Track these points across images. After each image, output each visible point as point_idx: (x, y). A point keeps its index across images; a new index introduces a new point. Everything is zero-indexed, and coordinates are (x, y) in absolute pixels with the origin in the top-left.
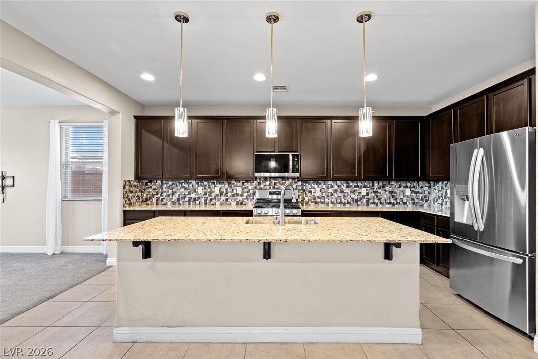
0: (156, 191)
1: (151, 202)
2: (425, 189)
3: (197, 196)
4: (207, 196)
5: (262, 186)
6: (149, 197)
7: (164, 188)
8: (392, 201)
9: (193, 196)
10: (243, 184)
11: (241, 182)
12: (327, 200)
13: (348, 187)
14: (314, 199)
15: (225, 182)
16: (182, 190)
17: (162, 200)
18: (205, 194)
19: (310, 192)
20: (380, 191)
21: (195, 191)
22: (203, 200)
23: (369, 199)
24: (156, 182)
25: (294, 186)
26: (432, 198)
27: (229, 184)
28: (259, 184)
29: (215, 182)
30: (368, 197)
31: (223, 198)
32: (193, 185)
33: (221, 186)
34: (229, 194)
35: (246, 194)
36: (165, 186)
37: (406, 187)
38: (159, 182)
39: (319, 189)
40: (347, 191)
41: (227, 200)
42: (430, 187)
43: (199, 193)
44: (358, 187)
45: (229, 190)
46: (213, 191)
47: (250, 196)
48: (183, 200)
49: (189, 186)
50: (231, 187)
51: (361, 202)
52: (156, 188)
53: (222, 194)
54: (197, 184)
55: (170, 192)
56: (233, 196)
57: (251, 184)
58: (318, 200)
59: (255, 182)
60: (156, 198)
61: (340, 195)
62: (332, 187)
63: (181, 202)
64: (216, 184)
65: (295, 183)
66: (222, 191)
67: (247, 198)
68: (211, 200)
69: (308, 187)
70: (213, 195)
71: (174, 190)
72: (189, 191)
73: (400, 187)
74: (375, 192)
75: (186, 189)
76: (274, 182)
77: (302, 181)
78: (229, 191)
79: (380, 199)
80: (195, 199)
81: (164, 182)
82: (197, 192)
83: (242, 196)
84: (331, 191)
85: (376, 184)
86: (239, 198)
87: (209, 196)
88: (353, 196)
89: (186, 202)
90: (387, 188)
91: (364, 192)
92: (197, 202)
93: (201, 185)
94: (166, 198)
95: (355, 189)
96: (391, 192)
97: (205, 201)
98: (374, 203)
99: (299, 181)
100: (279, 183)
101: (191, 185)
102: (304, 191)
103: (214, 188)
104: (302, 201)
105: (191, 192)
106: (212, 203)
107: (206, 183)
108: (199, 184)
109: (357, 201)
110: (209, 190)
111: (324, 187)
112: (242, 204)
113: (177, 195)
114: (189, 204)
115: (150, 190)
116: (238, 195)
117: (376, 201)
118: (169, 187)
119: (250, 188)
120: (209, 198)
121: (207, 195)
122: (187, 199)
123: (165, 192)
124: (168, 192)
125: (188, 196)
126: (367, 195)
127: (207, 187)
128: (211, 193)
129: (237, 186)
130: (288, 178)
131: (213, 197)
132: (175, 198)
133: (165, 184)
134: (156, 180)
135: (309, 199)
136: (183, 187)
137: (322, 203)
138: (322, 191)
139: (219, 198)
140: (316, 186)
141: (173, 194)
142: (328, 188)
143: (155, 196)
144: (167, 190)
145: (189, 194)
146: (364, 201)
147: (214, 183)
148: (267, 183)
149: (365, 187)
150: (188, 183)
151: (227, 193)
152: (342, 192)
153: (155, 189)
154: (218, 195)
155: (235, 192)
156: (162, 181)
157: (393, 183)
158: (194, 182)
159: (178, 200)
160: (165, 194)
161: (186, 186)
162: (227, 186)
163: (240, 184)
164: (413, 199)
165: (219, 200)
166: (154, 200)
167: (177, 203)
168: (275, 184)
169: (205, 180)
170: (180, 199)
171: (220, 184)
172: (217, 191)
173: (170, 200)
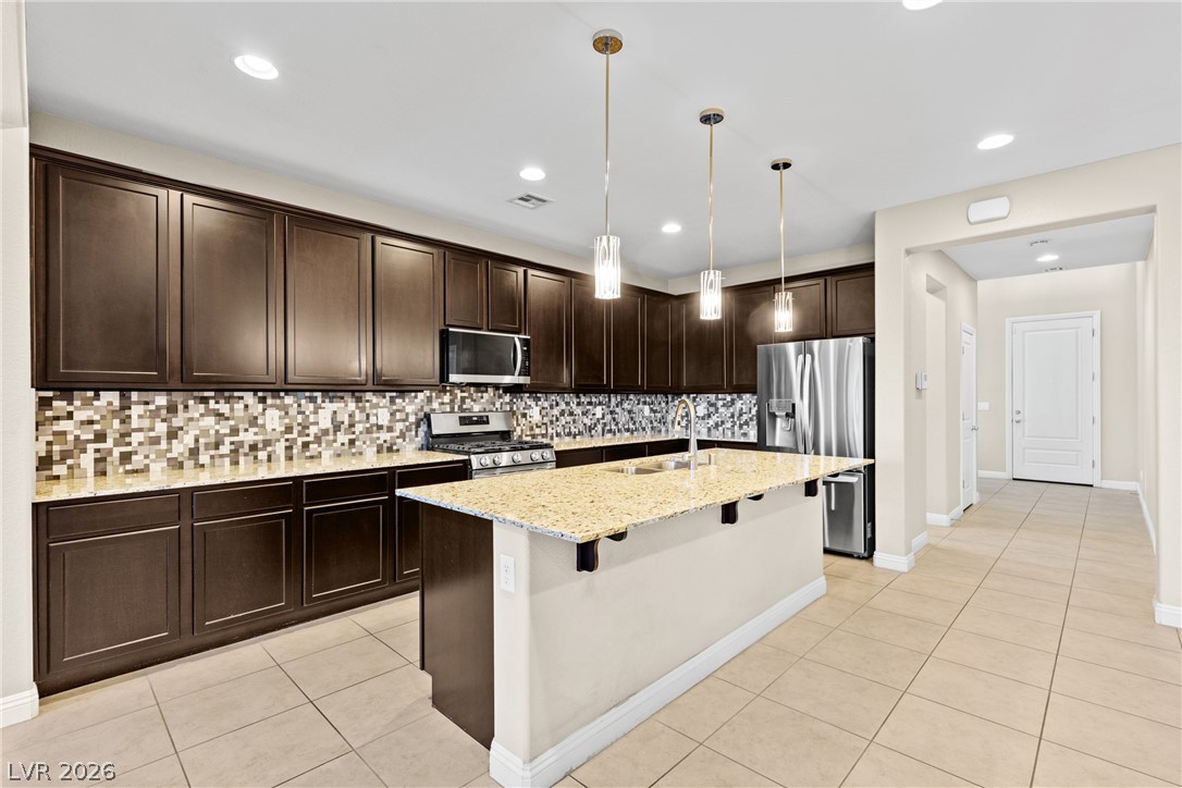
0: (97, 427)
2: (663, 405)
3: (260, 438)
4: (295, 435)
5: (435, 405)
7: (134, 417)
8: (631, 426)
9: (248, 437)
10: (392, 400)
11: (388, 395)
12: (550, 430)
13: (578, 404)
14: (532, 429)
15: (348, 397)
16: (210, 421)
17: (126, 458)
18: (289, 429)
19: (524, 415)
20: (618, 410)
21: (253, 421)
22: (280, 448)
23: (605, 424)
24: (97, 397)
25: (498, 405)
26: (670, 418)
27: (359, 400)
28: (429, 400)
29: (318, 394)
30: (603, 421)
31: (343, 438)
32: (246, 406)
33: (336, 406)
34: (359, 428)
35: (399, 426)
36: (136, 410)
37: (645, 403)
38: (111, 398)
39: (538, 409)
40: (578, 411)
41: (352, 442)
42: (667, 403)
43: (269, 428)
44: (590, 403)
45: (358, 416)
46: (312, 418)
48: (213, 452)
49: (232, 410)
50: (363, 410)
51: (596, 432)
52: (97, 417)
53: (337, 428)
54: (263, 400)
55: (161, 428)
56: (369, 431)
57: (411, 402)
58: (537, 431)
59: (420, 395)
60: (97, 451)
61: (569, 419)
62: (557, 404)
63: (204, 458)
64: (319, 401)
65: (500, 397)
66: (339, 419)
67: (402, 435)
68: (306, 445)
69: (519, 405)
70: (313, 430)
71: (177, 422)
72: (232, 423)
73: (638, 404)
74: (612, 412)
75: (219, 415)
76: (459, 395)
77: (510, 393)
78: (357, 419)
79: (617, 424)
80: (254, 447)
81: (135, 396)
82: (263, 426)
83: (390, 429)
84: (556, 412)
85: (613, 399)
86: (384, 436)
87: (301, 434)
88: (585, 420)
89: (222, 456)
90: (626, 406)
91: (599, 411)
92: (262, 455)
93: (271, 406)
94: (145, 449)
95: (588, 407)
96: (630, 412)
97: (289, 448)
98: (610, 431)
99: (505, 392)
100: (470, 396)
101: (239, 406)
102: (514, 413)
103: (316, 412)
105: (241, 427)
106: (308, 454)
107: (289, 400)
108: (269, 401)
109: (590, 429)
110: (300, 419)
111: (546, 404)
112: (390, 450)
113: (189, 440)
114: (235, 463)
115: (63, 425)
116: (380, 428)
117: (613, 427)
118: (155, 414)
119: (409, 409)
120: (300, 441)
121: (295, 431)
122: (225, 449)
123: (140, 430)
124: (152, 429)
125: (227, 440)
126: (603, 418)
127: (293, 411)
128: (305, 426)
129: (377, 406)
130: (486, 385)
131: (311, 439)
132: (179, 448)
133: (138, 403)
134: (97, 391)
135: (522, 431)
136: (208, 412)
137: (543, 436)
138: (544, 413)
139: (331, 437)
140: (533, 404)
141: (172, 434)
142: (551, 407)
143: (91, 447)
144: (146, 423)
145: (234, 431)
146: (599, 427)
147: (313, 400)
148: (447, 398)
149: (600, 404)
150: (228, 400)
151: (352, 425)
152: (571, 414)
153: (91, 422)
154: (325, 432)
155: (373, 420)
156: (124, 391)
157: (631, 397)
158: (249, 398)
159: (194, 452)
160: (136, 438)
161: (224, 408)
162: (352, 406)
163: (385, 402)
164: (651, 423)
165: (330, 444)
166: (87, 461)
167: (189, 464)
168: (463, 399)
169: (287, 392)
170: (202, 449)
171: (331, 402)
172: (324, 419)
173: (160, 455)
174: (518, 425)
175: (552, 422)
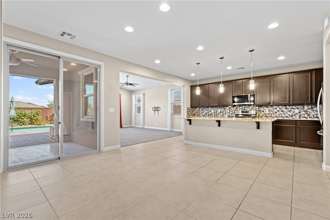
5: (238, 109)
9: (210, 113)
12: (273, 115)
15: (222, 108)
16: (206, 111)
17: (199, 114)
18: (215, 113)
19: (263, 111)
21: (210, 111)
22: (213, 115)
23: (301, 115)
25: (254, 109)
27: (224, 108)
28: (237, 108)
29: (218, 108)
30: (299, 114)
31: (222, 114)
33: (221, 109)
34: (224, 113)
35: (231, 113)
36: (200, 110)
38: (198, 108)
39: (268, 110)
40: (285, 110)
41: (223, 115)
44: (293, 108)
46: (217, 111)
47: (233, 113)
50: (225, 110)
51: (295, 117)
52: (197, 110)
53: (221, 113)
54: (211, 108)
55: (202, 112)
56: (226, 113)
57: (233, 108)
58: (268, 115)
59: (235, 107)
61: (281, 113)
62: (276, 109)
63: (206, 115)
65: (255, 107)
66: (221, 111)
68: (217, 115)
69: (262, 109)
70: (218, 113)
71: (203, 111)
74: (305, 111)
75: (207, 110)
76: (244, 107)
77: (258, 106)
80: (211, 115)
82: (212, 112)
83: (229, 113)
84: (275, 111)
85: (306, 107)
87: (216, 113)
88: (289, 113)
91: (297, 111)
92: (211, 116)
93: (213, 109)
95: (291, 110)
97: (215, 115)
98: (304, 117)
99: (257, 106)
100: (247, 107)
102: (260, 111)
104: (259, 115)
107: (215, 108)
109: (292, 116)
111: (271, 109)
113: (204, 113)
114: (209, 116)
115: (195, 111)
119: (233, 110)
120: (216, 114)
122: (208, 114)
126: (300, 113)
127: (215, 110)
128: (217, 112)
132: (203, 114)
135: (262, 115)
137: (270, 117)
138: (270, 111)
140: (266, 109)
141: (203, 112)
142: (274, 109)
146: (297, 116)
148: (241, 108)
149: (298, 108)
151: (223, 112)
152: (283, 111)
154: (219, 113)
156: (199, 108)
158: (210, 108)
159: (205, 115)
160: (200, 112)
161: (208, 109)
162: (223, 109)
165: (220, 115)
167: (204, 116)
168: (245, 108)
169: (214, 107)
171: (220, 108)
172: (219, 111)
173: (202, 115)
174: (261, 113)
175: (274, 114)
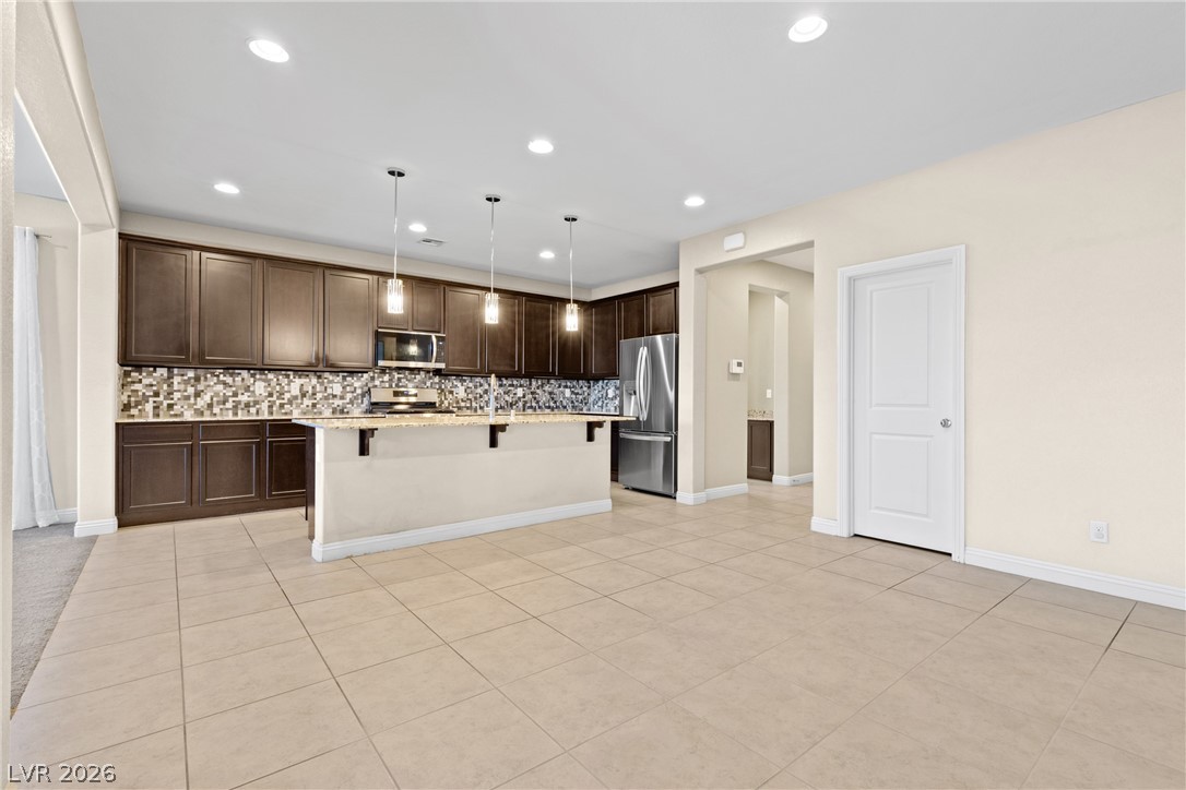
0: (155, 388)
1: (140, 410)
2: (585, 389)
3: (252, 399)
4: (274, 398)
5: (377, 383)
6: (136, 401)
7: (175, 383)
8: (552, 404)
9: (244, 398)
10: (344, 378)
11: (341, 374)
12: (474, 404)
13: (501, 386)
14: (458, 402)
15: (311, 375)
16: (221, 387)
17: (170, 407)
18: (271, 395)
19: (451, 392)
20: (538, 391)
21: (247, 389)
22: (265, 406)
23: (526, 402)
24: (155, 371)
25: (428, 384)
26: (591, 400)
27: (319, 377)
28: (373, 379)
29: (291, 373)
31: (307, 402)
32: (243, 379)
33: (303, 381)
34: (319, 396)
35: (349, 396)
36: (176, 380)
37: (566, 387)
38: (163, 372)
39: (463, 388)
40: (500, 391)
41: (314, 405)
42: (589, 387)
43: (257, 393)
44: (512, 385)
45: (318, 388)
46: (286, 388)
47: (356, 398)
48: (222, 406)
49: (234, 381)
50: (322, 384)
52: (154, 383)
53: (304, 395)
54: (253, 376)
55: (191, 390)
56: (326, 398)
57: (359, 379)
58: (463, 404)
59: (365, 375)
60: (155, 402)
62: (481, 385)
63: (216, 409)
64: (291, 377)
65: (430, 378)
66: (305, 389)
67: (351, 402)
68: (282, 406)
69: (448, 384)
70: (287, 396)
71: (200, 387)
72: (234, 389)
73: (560, 387)
74: (532, 393)
75: (225, 383)
76: (397, 376)
77: (439, 375)
78: (318, 390)
79: (538, 402)
80: (247, 405)
81: (176, 371)
82: (253, 392)
83: (342, 398)
84: (480, 390)
85: (534, 383)
86: (337, 402)
87: (278, 398)
88: (507, 398)
89: (227, 409)
90: (547, 388)
91: (520, 392)
92: (253, 410)
93: (259, 379)
94: (182, 402)
95: (509, 388)
96: (550, 393)
97: (270, 407)
98: (531, 407)
99: (435, 375)
100: (406, 377)
101: (238, 379)
102: (442, 390)
103: (289, 384)
105: (240, 392)
107: (271, 376)
108: (258, 376)
109: (512, 405)
110: (278, 388)
111: (471, 385)
112: (342, 412)
113: (207, 398)
114: (235, 411)
115: (137, 386)
116: (334, 396)
117: (534, 404)
118: (186, 382)
119: (357, 384)
120: (278, 402)
121: (275, 396)
122: (229, 405)
123: (179, 391)
124: (186, 391)
125: (231, 400)
126: (524, 397)
127: (274, 383)
128: (281, 394)
129: (330, 382)
130: (419, 369)
131: (285, 401)
132: (201, 403)
133: (177, 375)
134: (155, 367)
135: (449, 404)
136: (219, 382)
137: (468, 408)
138: (469, 391)
139: (299, 401)
140: (459, 384)
141: (197, 394)
142: (476, 387)
143: (151, 400)
144: (182, 387)
145: (235, 394)
146: (521, 404)
147: (288, 376)
148: (386, 378)
149: (521, 386)
150: (231, 375)
151: (314, 394)
153: (152, 385)
154: (296, 398)
155: (329, 391)
156: (170, 369)
157: (552, 381)
158: (245, 374)
159: (210, 406)
160: (177, 395)
161: (229, 380)
162: (314, 381)
163: (340, 378)
164: (572, 402)
165: (298, 406)
166: (149, 407)
167: (207, 413)
168: (399, 379)
169: (269, 370)
170: (215, 404)
171: (300, 377)
172: (295, 390)
173: (190, 406)
174: (446, 399)
175: (476, 398)
